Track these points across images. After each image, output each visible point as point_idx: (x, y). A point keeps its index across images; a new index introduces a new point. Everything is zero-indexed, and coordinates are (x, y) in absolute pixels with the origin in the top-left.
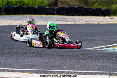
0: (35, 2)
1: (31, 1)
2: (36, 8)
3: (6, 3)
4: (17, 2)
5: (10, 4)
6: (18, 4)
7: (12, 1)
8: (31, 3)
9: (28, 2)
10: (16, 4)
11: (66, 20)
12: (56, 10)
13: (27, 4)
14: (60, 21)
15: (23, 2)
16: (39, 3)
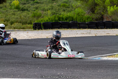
0: (82, 18)
3: (58, 19)
4: (67, 18)
5: (61, 20)
12: (87, 24)
14: (84, 34)
15: (72, 18)
16: (86, 18)
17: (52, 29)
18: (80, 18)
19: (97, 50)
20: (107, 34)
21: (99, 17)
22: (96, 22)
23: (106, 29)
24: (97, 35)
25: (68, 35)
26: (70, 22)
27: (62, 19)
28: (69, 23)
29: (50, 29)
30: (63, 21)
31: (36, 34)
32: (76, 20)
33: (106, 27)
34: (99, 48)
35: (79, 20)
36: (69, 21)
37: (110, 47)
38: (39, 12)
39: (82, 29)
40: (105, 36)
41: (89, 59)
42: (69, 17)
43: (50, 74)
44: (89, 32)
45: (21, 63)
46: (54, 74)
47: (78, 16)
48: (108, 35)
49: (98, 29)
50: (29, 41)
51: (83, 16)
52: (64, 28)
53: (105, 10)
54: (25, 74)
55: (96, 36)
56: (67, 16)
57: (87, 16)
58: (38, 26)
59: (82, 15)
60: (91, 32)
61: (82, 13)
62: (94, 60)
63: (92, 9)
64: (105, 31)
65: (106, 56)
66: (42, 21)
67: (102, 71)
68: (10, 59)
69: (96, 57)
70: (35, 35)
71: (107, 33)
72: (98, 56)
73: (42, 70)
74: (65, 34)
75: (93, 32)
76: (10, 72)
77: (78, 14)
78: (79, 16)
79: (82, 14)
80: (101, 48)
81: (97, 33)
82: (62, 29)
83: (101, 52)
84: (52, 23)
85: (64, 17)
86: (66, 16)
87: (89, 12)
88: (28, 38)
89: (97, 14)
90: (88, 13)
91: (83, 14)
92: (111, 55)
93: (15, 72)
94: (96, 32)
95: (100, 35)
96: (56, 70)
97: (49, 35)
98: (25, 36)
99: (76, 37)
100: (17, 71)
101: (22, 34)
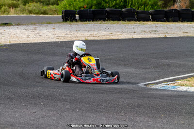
2: (123, 12)
11: (155, 31)
12: (151, 14)
14: (146, 33)
17: (93, 21)
19: (168, 65)
20: (184, 33)
23: (182, 21)
24: (168, 36)
25: (120, 34)
29: (90, 21)
31: (68, 32)
33: (181, 19)
34: (171, 61)
36: (122, 9)
37: (189, 59)
40: (180, 37)
44: (154, 29)
48: (185, 35)
49: (169, 21)
50: (57, 46)
52: (114, 20)
54: (56, 124)
60: (158, 29)
64: (179, 28)
65: (183, 78)
70: (66, 34)
72: (171, 78)
73: (83, 116)
74: (115, 33)
75: (161, 29)
76: (32, 118)
80: (174, 61)
81: (168, 30)
83: (175, 70)
84: (93, 11)
92: (192, 76)
93: (39, 118)
95: (172, 36)
96: (106, 118)
97: (90, 33)
98: (50, 35)
99: (134, 39)
100: (43, 117)
101: (46, 31)
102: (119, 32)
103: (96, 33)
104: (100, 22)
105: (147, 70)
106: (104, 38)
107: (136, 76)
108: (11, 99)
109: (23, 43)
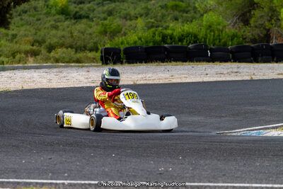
0: (219, 36)
1: (212, 33)
3: (161, 38)
4: (182, 35)
5: (169, 41)
6: (185, 41)
7: (172, 34)
8: (212, 37)
9: (206, 35)
10: (181, 40)
13: (203, 40)
14: (223, 75)
15: (196, 36)
16: (228, 36)
17: (145, 63)
18: (214, 36)
19: (254, 113)
20: (279, 74)
21: (259, 36)
22: (252, 47)
23: (277, 62)
24: (255, 78)
25: (185, 77)
26: (190, 46)
27: (171, 39)
28: (186, 48)
29: (141, 62)
30: (173, 44)
32: (205, 42)
33: (275, 59)
34: (259, 108)
35: (211, 41)
36: (189, 44)
38: (116, 22)
39: (218, 63)
40: (273, 79)
41: (234, 134)
42: (188, 34)
43: (141, 170)
44: (235, 70)
45: (71, 144)
46: (149, 170)
47: (209, 31)
48: (281, 76)
49: (258, 62)
51: (222, 32)
52: (176, 60)
53: (275, 18)
55: (252, 81)
56: (183, 31)
57: (230, 31)
58: (113, 57)
59: (218, 30)
60: (240, 70)
61: (219, 24)
62: (247, 138)
63: (244, 15)
64: (273, 68)
65: (276, 128)
66: (122, 43)
67: (266, 163)
68: (45, 135)
69: (253, 130)
71: (278, 72)
72: (257, 128)
73: (121, 161)
74: (177, 76)
75: (245, 70)
76: (45, 164)
77: (210, 27)
78: (211, 31)
79: (218, 27)
80: (264, 108)
81: (255, 72)
82: (170, 62)
83: (264, 118)
84: (146, 48)
85: (175, 34)
86: (180, 32)
87: (236, 23)
88: (88, 85)
89: (256, 27)
90: (233, 26)
91: (221, 28)
93: (55, 164)
94: (252, 71)
95: (261, 78)
96: (154, 162)
97: (140, 76)
98: (82, 78)
99: (205, 82)
100: (61, 163)
101: (76, 74)
102: (183, 74)
103: (150, 75)
104: (156, 64)
105: (223, 119)
106: (161, 82)
107: (205, 126)
108: (17, 147)
109: (41, 89)
